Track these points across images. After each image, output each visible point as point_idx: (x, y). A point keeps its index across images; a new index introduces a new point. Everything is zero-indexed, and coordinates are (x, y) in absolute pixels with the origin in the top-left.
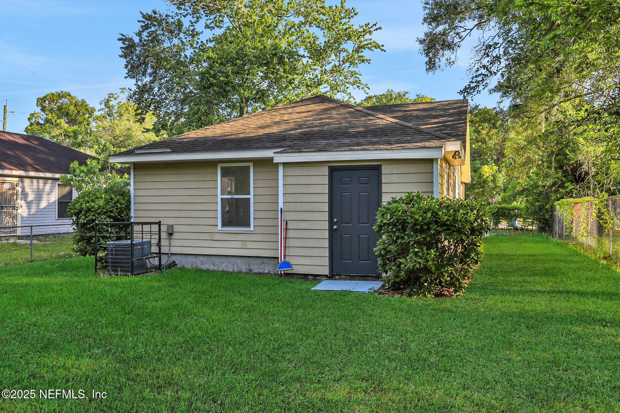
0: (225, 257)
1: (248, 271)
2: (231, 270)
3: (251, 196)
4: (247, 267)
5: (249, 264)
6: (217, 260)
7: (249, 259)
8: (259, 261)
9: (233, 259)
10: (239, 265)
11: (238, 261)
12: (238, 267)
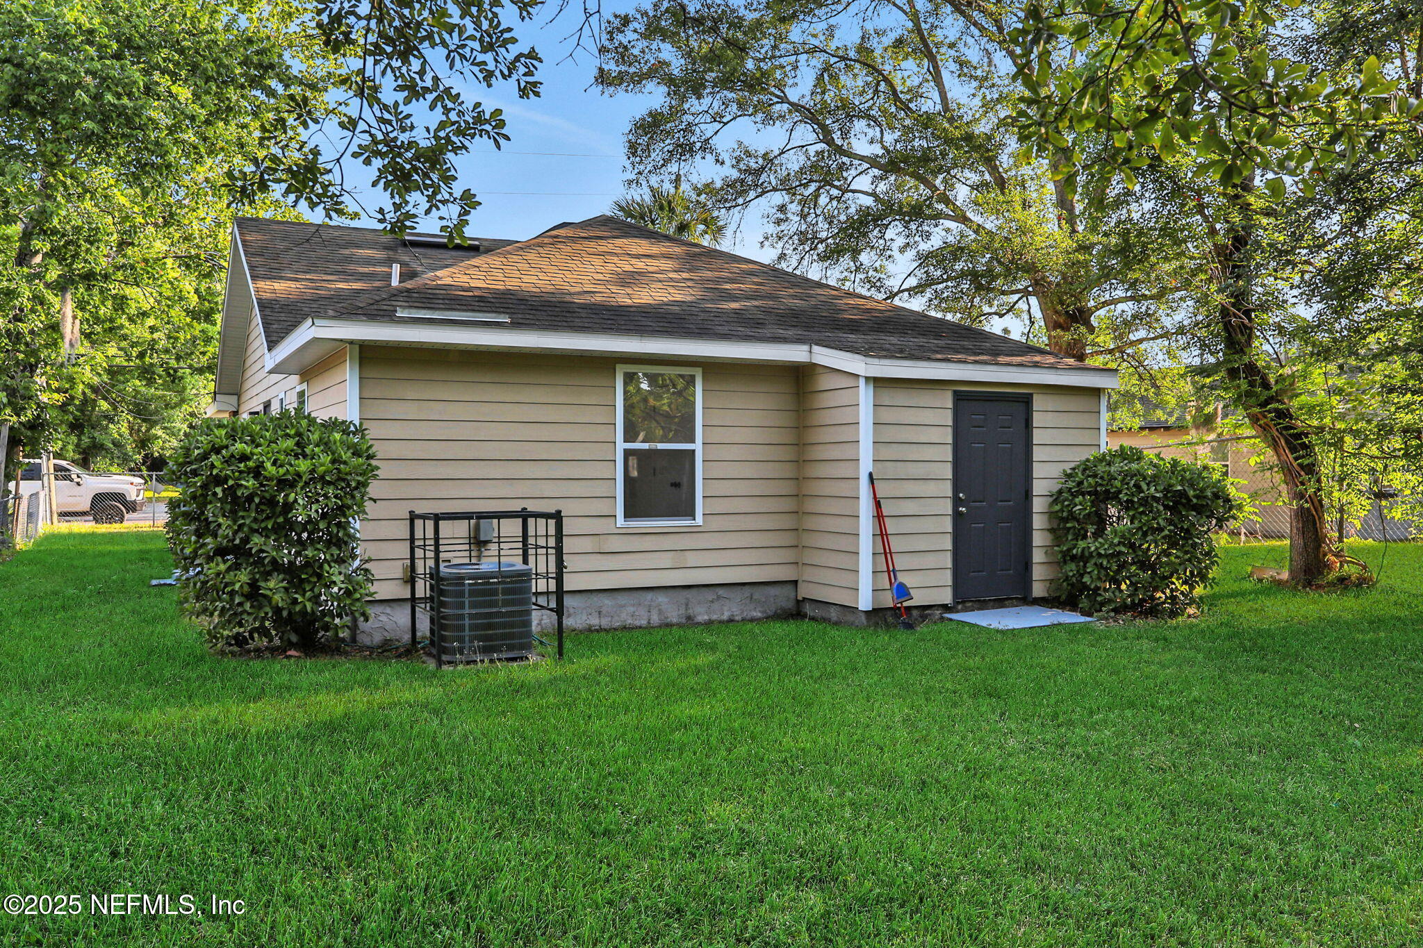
0: (627, 593)
1: (684, 621)
2: (644, 622)
3: (698, 446)
4: (682, 611)
5: (687, 605)
6: (607, 602)
7: (686, 593)
8: (709, 595)
9: (649, 595)
10: (663, 607)
11: (662, 598)
12: (660, 612)
